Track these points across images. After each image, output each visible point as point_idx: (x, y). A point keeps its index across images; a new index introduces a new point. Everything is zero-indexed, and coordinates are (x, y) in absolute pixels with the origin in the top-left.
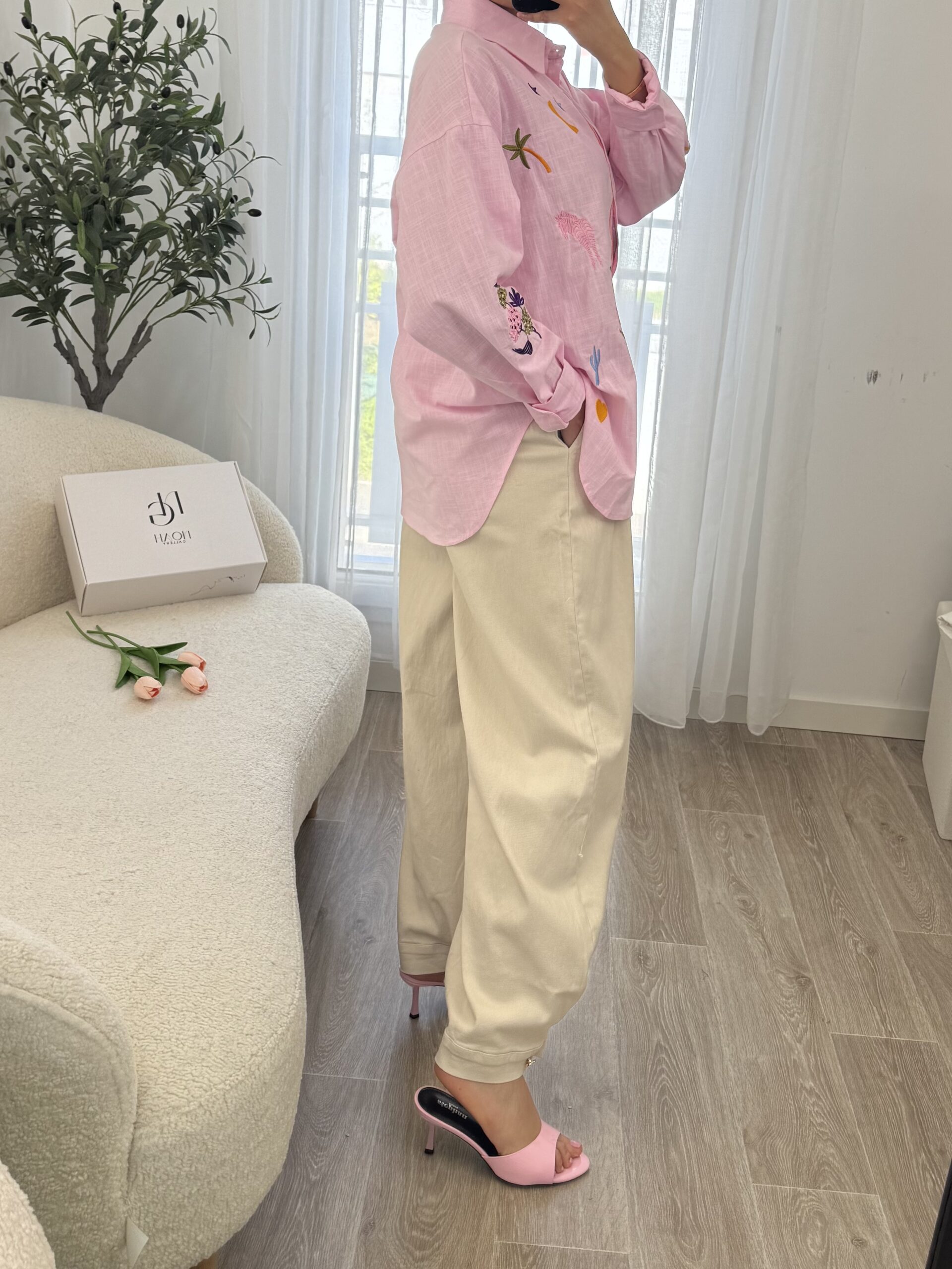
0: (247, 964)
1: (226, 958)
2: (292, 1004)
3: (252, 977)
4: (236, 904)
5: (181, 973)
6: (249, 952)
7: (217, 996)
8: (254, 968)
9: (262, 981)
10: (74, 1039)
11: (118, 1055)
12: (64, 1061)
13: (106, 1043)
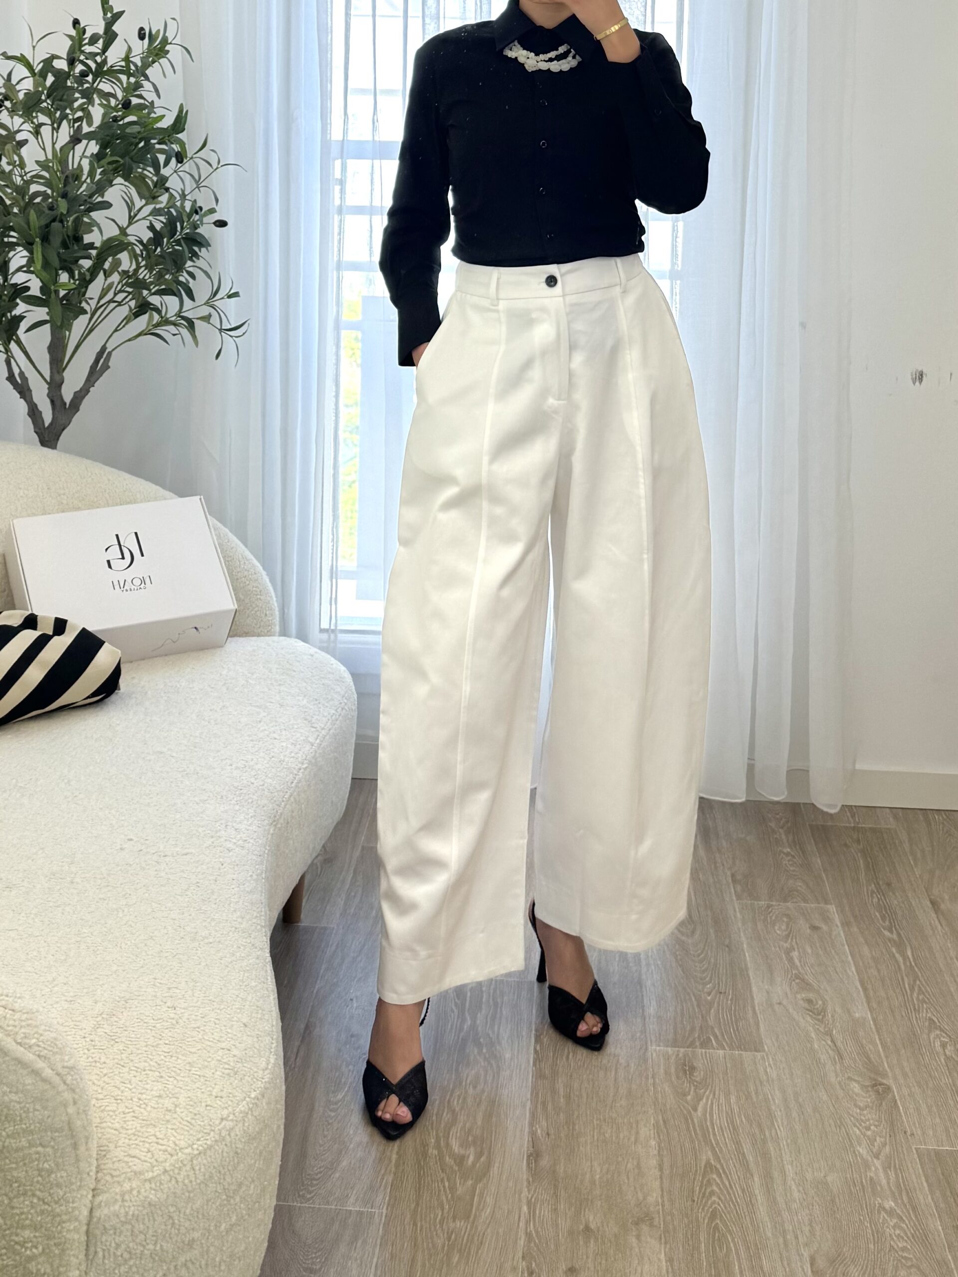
0: (215, 1024)
1: (193, 1017)
2: (267, 1069)
3: (221, 1037)
4: (203, 964)
5: (143, 1031)
6: (219, 1011)
7: (183, 1055)
8: (223, 1028)
9: (232, 1042)
10: (29, 1080)
11: (75, 1103)
12: (18, 1106)
13: (62, 1087)
